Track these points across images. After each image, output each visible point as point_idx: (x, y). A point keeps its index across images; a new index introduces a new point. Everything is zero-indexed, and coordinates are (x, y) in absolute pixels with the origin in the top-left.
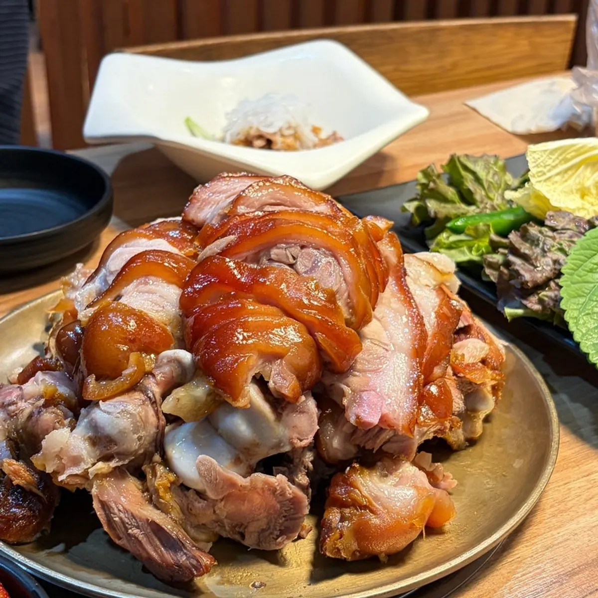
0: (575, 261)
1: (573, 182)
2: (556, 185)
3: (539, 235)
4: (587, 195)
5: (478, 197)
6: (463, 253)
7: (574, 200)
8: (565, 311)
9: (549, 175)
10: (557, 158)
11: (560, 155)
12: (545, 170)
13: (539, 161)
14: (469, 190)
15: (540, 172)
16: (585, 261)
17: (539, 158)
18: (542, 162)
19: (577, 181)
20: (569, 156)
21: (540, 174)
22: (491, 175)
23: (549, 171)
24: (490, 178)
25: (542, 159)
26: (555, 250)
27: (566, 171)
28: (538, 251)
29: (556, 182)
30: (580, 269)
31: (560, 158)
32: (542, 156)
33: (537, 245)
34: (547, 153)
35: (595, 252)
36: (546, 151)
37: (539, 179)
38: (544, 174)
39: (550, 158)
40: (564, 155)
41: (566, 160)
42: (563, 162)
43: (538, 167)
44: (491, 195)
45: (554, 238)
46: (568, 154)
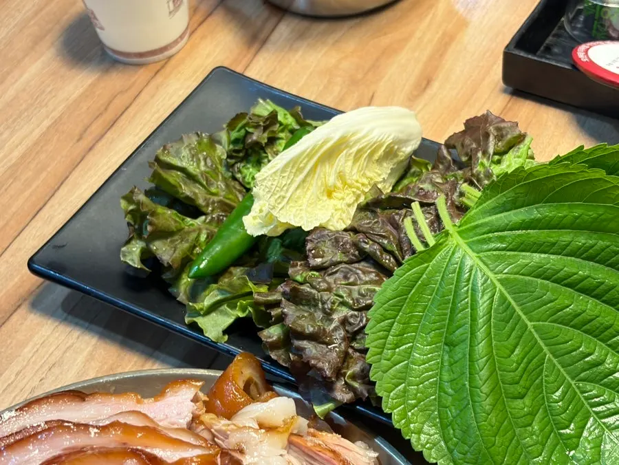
1: (314, 186)
2: (300, 202)
3: (314, 291)
4: (334, 191)
7: (324, 206)
9: (288, 195)
10: (291, 172)
11: (293, 167)
12: (283, 193)
13: (274, 187)
15: (279, 197)
16: (386, 337)
17: (272, 185)
18: (277, 186)
19: (320, 183)
20: (302, 165)
21: (279, 201)
23: (287, 190)
25: (275, 183)
27: (304, 181)
28: (319, 315)
29: (299, 198)
30: (385, 351)
31: (294, 171)
32: (274, 180)
33: (316, 306)
34: (278, 174)
35: (393, 320)
36: (275, 173)
37: (280, 206)
38: (284, 197)
39: (283, 177)
40: (296, 166)
41: (300, 170)
42: (298, 173)
43: (276, 194)
45: (329, 289)
46: (301, 162)
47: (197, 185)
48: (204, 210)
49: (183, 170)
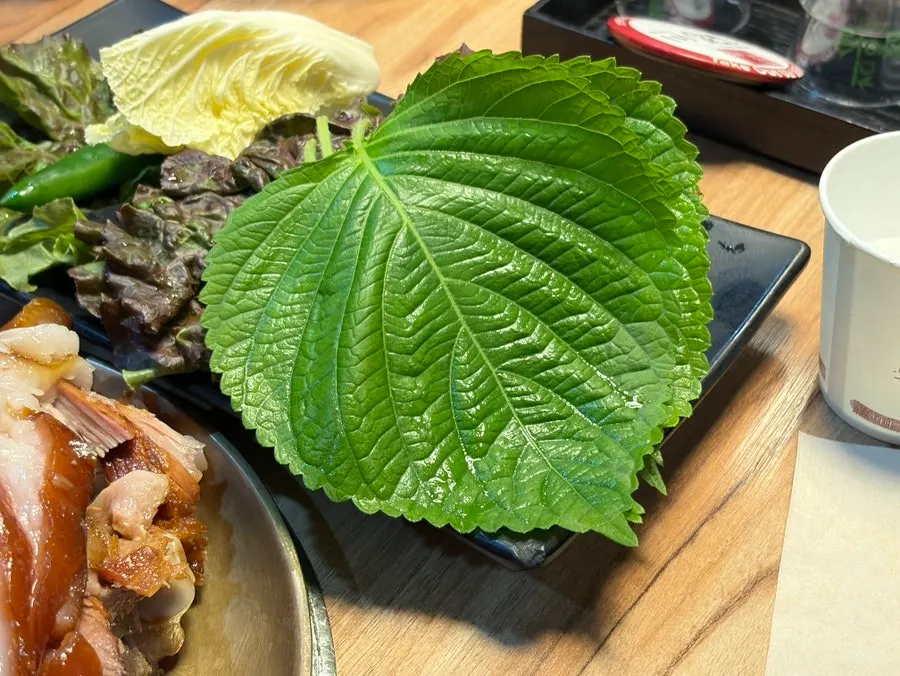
0: (218, 277)
1: (192, 92)
2: (167, 107)
3: (156, 217)
4: (225, 108)
5: (50, 122)
6: (40, 255)
7: (205, 123)
8: (221, 375)
9: (150, 91)
10: (156, 59)
11: (160, 52)
12: (140, 86)
13: (126, 73)
14: (31, 114)
15: (133, 90)
16: (235, 273)
17: (124, 68)
18: (131, 73)
19: (201, 90)
20: (174, 52)
21: (133, 96)
22: (64, 75)
23: (148, 85)
24: (63, 80)
25: (130, 68)
26: (187, 241)
27: (177, 77)
28: (158, 249)
29: (166, 100)
30: (231, 291)
31: (162, 58)
32: (128, 63)
33: (155, 238)
34: (136, 56)
35: (249, 251)
36: (131, 53)
37: (134, 104)
38: (141, 93)
39: (144, 63)
40: (166, 51)
41: (171, 60)
42: (168, 64)
43: (129, 84)
44: (72, 112)
45: (179, 218)
46: (174, 48)
47: (51, 102)
48: (53, 134)
49: (33, 78)
